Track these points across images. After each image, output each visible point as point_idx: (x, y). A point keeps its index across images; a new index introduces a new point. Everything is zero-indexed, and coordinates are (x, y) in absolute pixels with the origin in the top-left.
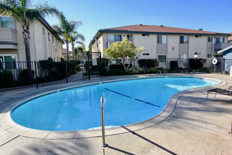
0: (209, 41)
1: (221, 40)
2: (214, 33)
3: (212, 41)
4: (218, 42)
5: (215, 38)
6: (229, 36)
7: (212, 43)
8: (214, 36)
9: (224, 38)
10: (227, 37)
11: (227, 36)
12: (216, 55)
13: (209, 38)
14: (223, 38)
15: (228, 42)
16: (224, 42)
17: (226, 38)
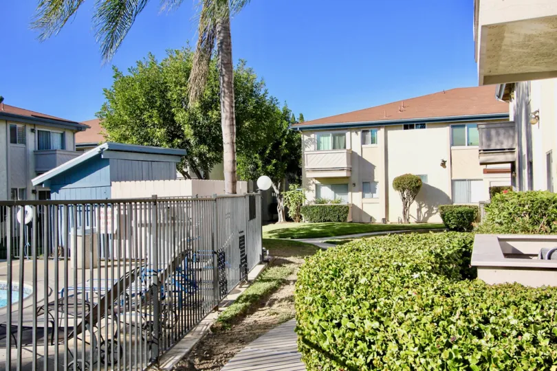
0: (14, 141)
1: (55, 140)
2: (29, 115)
3: (24, 141)
4: (44, 145)
5: (33, 131)
6: (77, 132)
7: (26, 150)
8: (31, 124)
9: (63, 135)
10: (74, 134)
11: (72, 130)
12: (40, 192)
13: (13, 130)
14: (59, 136)
15: (77, 150)
16: (63, 146)
17: (69, 136)
